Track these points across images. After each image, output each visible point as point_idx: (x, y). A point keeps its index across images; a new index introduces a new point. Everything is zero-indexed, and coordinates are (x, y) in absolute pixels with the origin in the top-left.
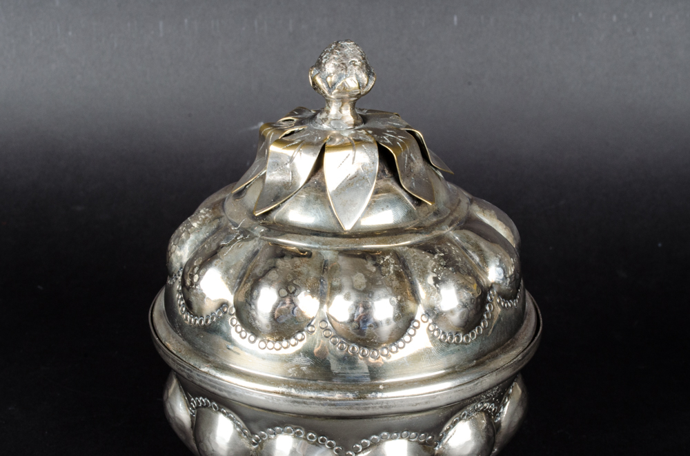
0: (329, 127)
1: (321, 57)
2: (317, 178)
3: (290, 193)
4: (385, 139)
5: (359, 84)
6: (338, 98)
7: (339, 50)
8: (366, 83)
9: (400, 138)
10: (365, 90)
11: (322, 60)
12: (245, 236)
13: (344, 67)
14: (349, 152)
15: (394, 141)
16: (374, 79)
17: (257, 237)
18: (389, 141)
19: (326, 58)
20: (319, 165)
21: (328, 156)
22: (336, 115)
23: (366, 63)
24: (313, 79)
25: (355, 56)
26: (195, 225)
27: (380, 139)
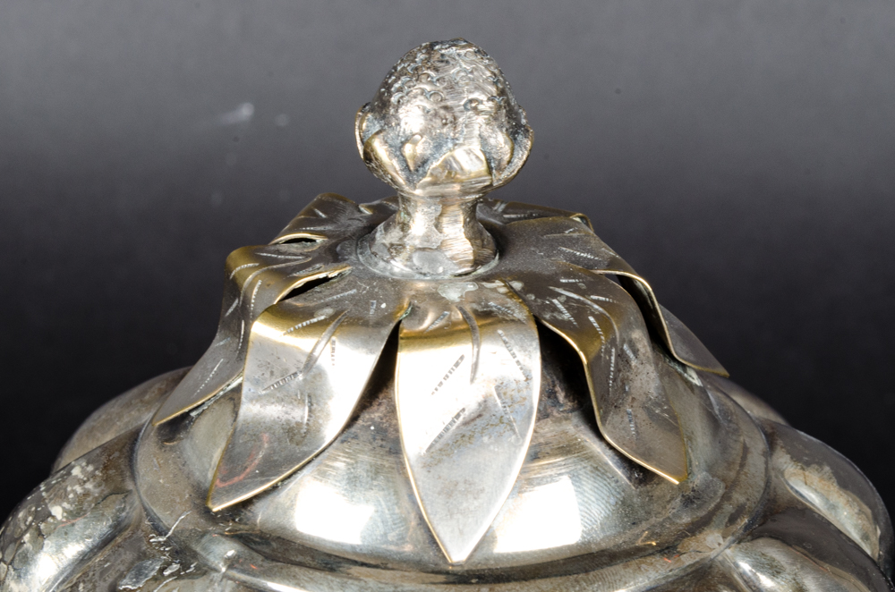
0: (407, 270)
1: (388, 87)
2: (376, 414)
3: (305, 454)
4: (555, 309)
5: (488, 162)
6: (431, 197)
7: (436, 70)
8: (506, 158)
9: (595, 302)
10: (505, 175)
11: (390, 95)
12: (185, 566)
13: (449, 117)
14: (463, 349)
15: (579, 311)
16: (529, 144)
17: (216, 570)
18: (567, 316)
19: (400, 90)
20: (382, 378)
21: (406, 359)
22: (427, 238)
23: (508, 103)
24: (367, 145)
25: (478, 88)
26: (57, 511)
27: (544, 307)
